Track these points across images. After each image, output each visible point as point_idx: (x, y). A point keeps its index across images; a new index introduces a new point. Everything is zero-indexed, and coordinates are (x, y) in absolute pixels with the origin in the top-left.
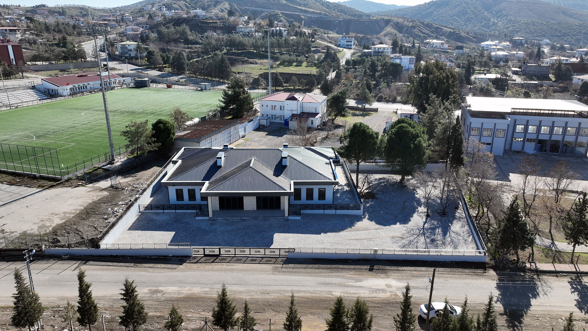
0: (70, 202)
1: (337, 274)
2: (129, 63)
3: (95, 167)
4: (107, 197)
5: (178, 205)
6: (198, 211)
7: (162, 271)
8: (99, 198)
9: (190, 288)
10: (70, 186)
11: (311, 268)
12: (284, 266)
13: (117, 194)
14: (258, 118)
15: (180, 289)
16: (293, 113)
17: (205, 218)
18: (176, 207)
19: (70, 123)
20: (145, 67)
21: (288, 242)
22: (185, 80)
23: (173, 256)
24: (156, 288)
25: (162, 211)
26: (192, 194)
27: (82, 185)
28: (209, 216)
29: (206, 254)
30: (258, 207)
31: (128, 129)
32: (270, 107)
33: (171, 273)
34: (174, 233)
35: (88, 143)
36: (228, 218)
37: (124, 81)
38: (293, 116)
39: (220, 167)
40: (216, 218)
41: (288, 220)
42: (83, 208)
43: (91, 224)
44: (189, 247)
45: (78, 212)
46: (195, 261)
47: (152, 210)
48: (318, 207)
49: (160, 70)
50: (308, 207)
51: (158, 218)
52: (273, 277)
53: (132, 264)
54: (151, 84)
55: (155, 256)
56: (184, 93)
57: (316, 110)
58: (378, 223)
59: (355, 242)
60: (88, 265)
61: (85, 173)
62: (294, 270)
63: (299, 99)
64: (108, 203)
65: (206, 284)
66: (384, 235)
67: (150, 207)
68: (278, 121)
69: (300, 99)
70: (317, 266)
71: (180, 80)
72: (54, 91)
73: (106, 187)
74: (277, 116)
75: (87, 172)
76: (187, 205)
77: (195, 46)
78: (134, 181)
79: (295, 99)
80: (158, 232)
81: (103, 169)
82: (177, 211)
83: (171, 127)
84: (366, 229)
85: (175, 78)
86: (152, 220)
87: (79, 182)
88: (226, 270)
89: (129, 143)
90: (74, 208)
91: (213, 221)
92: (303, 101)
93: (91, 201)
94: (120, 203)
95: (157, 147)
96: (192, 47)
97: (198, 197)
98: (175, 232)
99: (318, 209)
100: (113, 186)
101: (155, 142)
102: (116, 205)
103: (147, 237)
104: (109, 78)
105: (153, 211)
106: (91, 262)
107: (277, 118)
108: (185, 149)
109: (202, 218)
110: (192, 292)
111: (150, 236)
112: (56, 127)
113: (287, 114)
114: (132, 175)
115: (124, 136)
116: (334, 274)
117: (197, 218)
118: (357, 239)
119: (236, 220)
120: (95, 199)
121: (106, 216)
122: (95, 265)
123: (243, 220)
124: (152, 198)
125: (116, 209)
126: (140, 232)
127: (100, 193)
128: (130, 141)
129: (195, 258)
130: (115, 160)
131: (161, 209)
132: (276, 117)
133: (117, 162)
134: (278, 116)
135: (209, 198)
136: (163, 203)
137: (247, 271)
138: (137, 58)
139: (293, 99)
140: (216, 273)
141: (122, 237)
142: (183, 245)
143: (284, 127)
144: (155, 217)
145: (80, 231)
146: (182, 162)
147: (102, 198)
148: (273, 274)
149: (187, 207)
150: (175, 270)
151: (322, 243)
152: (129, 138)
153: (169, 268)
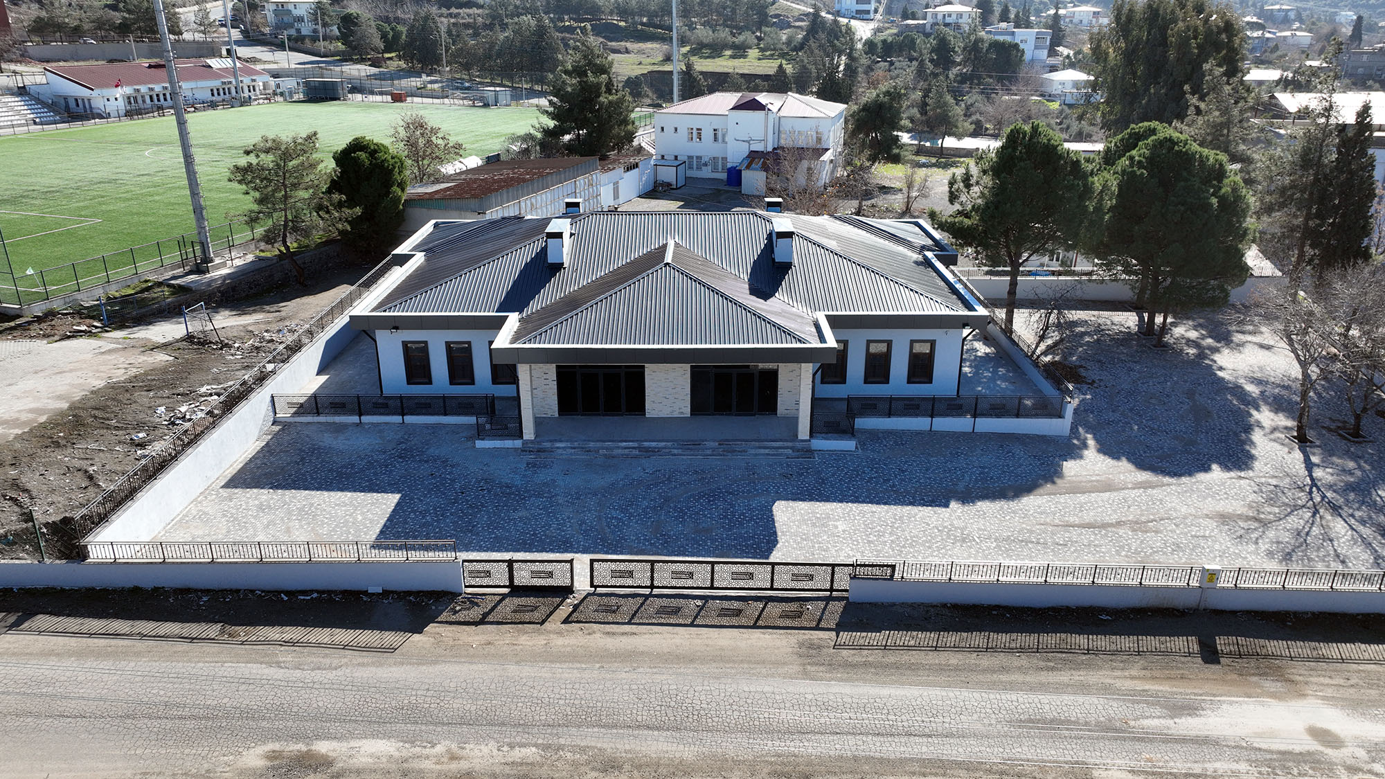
0: (29, 384)
1: (1079, 676)
2: (291, 49)
3: (146, 281)
4: (164, 370)
5: (410, 398)
6: (482, 420)
7: (335, 662)
8: (133, 372)
9: (454, 746)
10: (45, 336)
11: (956, 648)
12: (845, 636)
13: (202, 361)
14: (652, 162)
15: (408, 750)
16: (753, 148)
17: (509, 443)
18: (403, 406)
19: (104, 172)
20: (338, 58)
21: (833, 535)
22: (440, 85)
23: (386, 593)
24: (302, 747)
25: (355, 419)
26: (460, 362)
27: (88, 334)
28: (521, 436)
29: (516, 582)
30: (699, 406)
31: (252, 159)
32: (683, 132)
33: (373, 669)
34: (392, 499)
35: (142, 219)
36: (592, 444)
37: (278, 86)
38: (753, 156)
39: (559, 267)
40: (548, 445)
41: (809, 452)
42: (65, 405)
43: (77, 463)
44: (450, 555)
45: (43, 419)
46: (475, 613)
47: (318, 413)
48: (911, 407)
49: (375, 64)
50: (875, 406)
51: (338, 442)
52: (809, 689)
53: (213, 630)
54: (350, 96)
55: (312, 591)
56: (439, 111)
57: (819, 140)
58: (1141, 465)
59: (1087, 536)
60: (30, 630)
61: (109, 298)
62: (892, 658)
63: (769, 106)
64: (160, 388)
65: (523, 725)
66: (1184, 510)
67: (314, 405)
68: (706, 173)
69: (774, 108)
70: (977, 638)
71: (429, 86)
72: (80, 102)
73: (169, 338)
74: (705, 159)
75: (117, 295)
76: (444, 398)
77: (467, 11)
78: (269, 323)
79: (757, 106)
80: (332, 493)
81: (172, 286)
82: (409, 419)
83: (392, 161)
84: (1108, 487)
85: (415, 82)
86: (316, 450)
87: (79, 325)
88: (606, 657)
89: (255, 207)
90: (33, 405)
91: (537, 453)
92: (782, 114)
93: (100, 384)
94: (203, 390)
95: (347, 220)
96: (459, 14)
97: (482, 369)
98: (398, 496)
99: (911, 415)
100: (194, 337)
101: (340, 205)
102: (187, 396)
103: (289, 513)
104: (235, 77)
105: (322, 419)
106: (42, 621)
107: (706, 165)
108: (436, 225)
109: (497, 444)
110: (464, 765)
111: (301, 510)
112: (56, 182)
113: (735, 153)
114: (267, 308)
115: (240, 182)
116: (1064, 677)
117: (480, 444)
118: (1089, 526)
119: (620, 451)
120: (120, 375)
121: (141, 435)
122: (56, 633)
123: (647, 450)
124: (323, 379)
125: (183, 409)
126: (265, 495)
127: (142, 358)
128: (260, 201)
129: (472, 601)
130: (212, 261)
131: (351, 413)
132: (700, 162)
133: (218, 267)
134: (707, 159)
135: (523, 371)
136: (360, 390)
137: (692, 661)
138: (315, 39)
139: (755, 106)
140: (567, 673)
141: (194, 512)
142: (427, 548)
143: (727, 188)
144: (328, 440)
145: (26, 491)
146: (428, 259)
147: (146, 374)
148: (806, 675)
149: (444, 405)
150: (390, 658)
151: (964, 540)
152: (255, 189)
153: (367, 649)
